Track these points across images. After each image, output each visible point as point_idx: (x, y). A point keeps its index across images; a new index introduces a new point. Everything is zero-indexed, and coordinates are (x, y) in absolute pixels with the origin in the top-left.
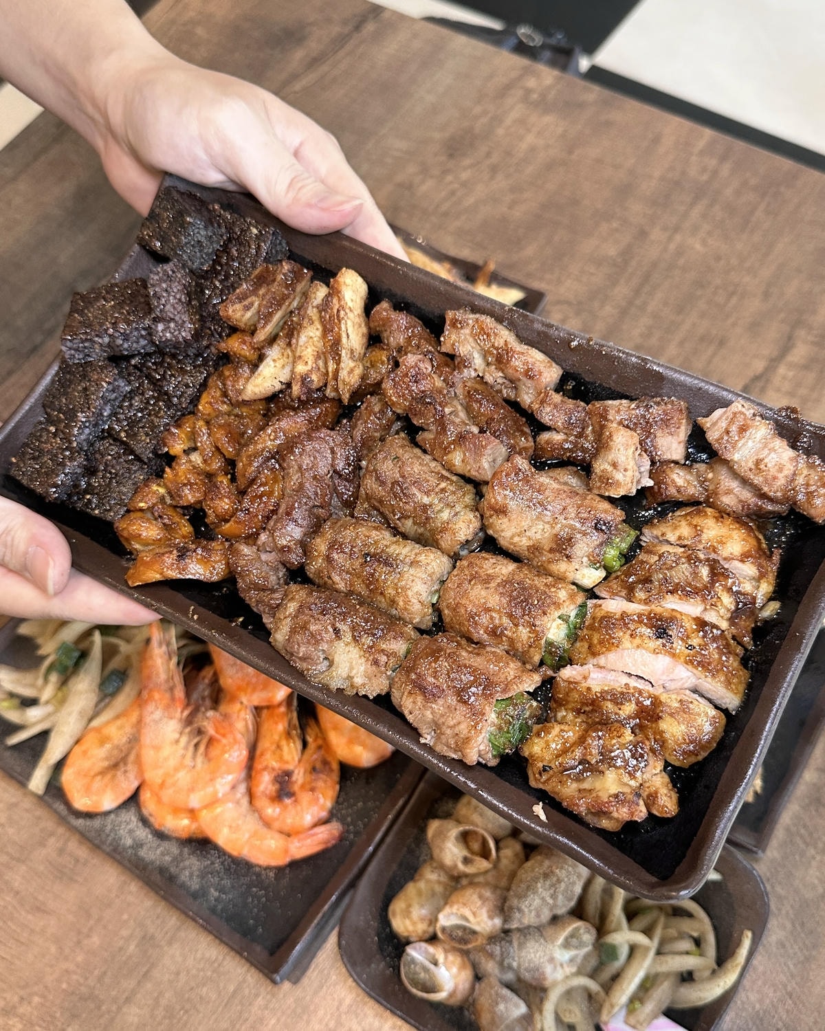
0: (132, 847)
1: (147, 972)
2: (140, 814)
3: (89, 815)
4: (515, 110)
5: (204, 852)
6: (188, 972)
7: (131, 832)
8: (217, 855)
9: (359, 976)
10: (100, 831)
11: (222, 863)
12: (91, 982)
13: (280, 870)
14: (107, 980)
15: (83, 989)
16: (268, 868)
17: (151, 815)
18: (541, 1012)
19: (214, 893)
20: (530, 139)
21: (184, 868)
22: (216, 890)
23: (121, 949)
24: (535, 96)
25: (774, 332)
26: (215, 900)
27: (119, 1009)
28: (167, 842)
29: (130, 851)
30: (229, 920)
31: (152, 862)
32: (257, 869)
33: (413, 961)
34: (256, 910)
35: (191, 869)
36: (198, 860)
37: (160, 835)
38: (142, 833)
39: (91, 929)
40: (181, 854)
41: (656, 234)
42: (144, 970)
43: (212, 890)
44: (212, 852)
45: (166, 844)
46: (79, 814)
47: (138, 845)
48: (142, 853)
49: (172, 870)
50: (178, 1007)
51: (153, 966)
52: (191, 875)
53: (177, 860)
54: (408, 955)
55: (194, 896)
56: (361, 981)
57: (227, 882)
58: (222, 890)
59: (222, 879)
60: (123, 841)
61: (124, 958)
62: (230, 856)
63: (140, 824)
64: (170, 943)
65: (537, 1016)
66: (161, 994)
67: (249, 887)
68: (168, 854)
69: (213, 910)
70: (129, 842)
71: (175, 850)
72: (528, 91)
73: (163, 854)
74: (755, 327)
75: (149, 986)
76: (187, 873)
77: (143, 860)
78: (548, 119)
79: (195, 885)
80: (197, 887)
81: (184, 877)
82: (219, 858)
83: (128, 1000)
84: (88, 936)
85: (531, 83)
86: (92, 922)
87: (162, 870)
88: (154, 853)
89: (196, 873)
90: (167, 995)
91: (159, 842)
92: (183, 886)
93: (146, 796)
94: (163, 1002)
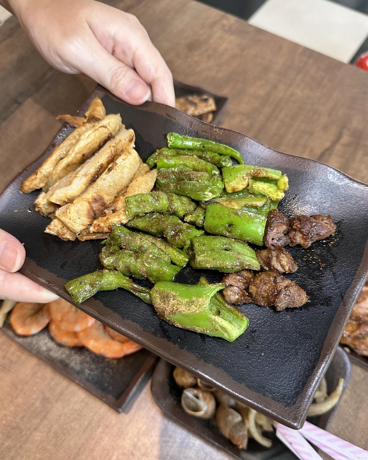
0: (46, 351)
1: (46, 415)
2: (49, 335)
3: (25, 336)
4: (218, 33)
5: (82, 353)
6: (65, 415)
7: (45, 344)
8: (88, 353)
9: (162, 405)
10: (30, 344)
11: (91, 357)
12: (17, 421)
13: (119, 360)
14: (25, 419)
15: (13, 424)
16: (114, 359)
17: (55, 336)
18: (248, 419)
19: (87, 371)
20: (225, 45)
21: (72, 360)
22: (89, 370)
23: (32, 404)
24: (226, 28)
25: (334, 130)
26: (88, 375)
27: (31, 433)
28: (64, 348)
29: (46, 353)
30: (95, 384)
31: (56, 358)
32: (108, 360)
33: (187, 397)
34: (108, 378)
35: (75, 361)
36: (79, 356)
37: (60, 345)
38: (51, 344)
39: (18, 395)
40: (70, 353)
41: (281, 87)
42: (44, 414)
43: (87, 370)
44: (86, 352)
45: (62, 350)
46: (19, 336)
47: (49, 350)
48: (52, 354)
49: (67, 361)
50: (60, 432)
51: (48, 412)
52: (76, 364)
53: (68, 356)
54: (185, 394)
55: (78, 373)
56: (163, 407)
57: (93, 366)
58: (91, 370)
59: (91, 365)
60: (42, 348)
61: (34, 409)
62: (94, 354)
63: (50, 340)
64: (57, 401)
65: (246, 421)
66: (52, 426)
67: (104, 368)
68: (64, 354)
69: (87, 380)
70: (44, 348)
71: (67, 352)
72: (224, 26)
73: (62, 354)
74: (325, 128)
75: (46, 422)
76: (74, 362)
77: (52, 356)
78: (233, 37)
79: (78, 368)
80: (79, 368)
81: (72, 364)
82: (89, 355)
83: (35, 429)
84: (16, 398)
85: (225, 22)
86: (18, 391)
87: (62, 362)
88: (57, 354)
89: (79, 362)
90: (55, 426)
91: (60, 348)
92: (72, 368)
93: (53, 327)
94: (53, 430)
